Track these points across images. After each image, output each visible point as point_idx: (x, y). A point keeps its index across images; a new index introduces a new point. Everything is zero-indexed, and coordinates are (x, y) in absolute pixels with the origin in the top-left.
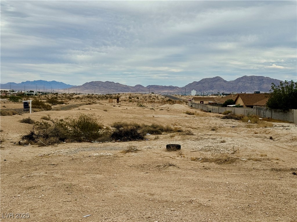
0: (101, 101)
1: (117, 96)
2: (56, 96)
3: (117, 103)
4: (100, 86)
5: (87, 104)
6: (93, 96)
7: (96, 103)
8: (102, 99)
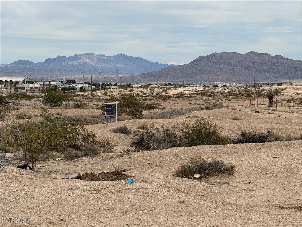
0: (233, 103)
1: (276, 90)
2: (130, 91)
3: (269, 106)
4: (233, 63)
5: (202, 109)
6: (217, 90)
7: (220, 108)
8: (237, 98)
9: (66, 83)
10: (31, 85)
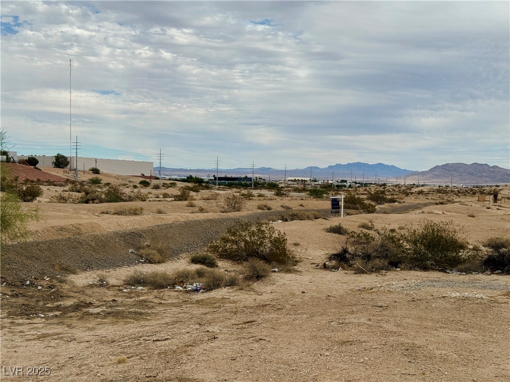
0: (463, 199)
1: (495, 190)
2: (383, 188)
3: (494, 202)
4: (461, 171)
5: (437, 204)
6: (449, 189)
7: (453, 203)
8: (465, 195)
9: (341, 182)
10: (315, 183)
